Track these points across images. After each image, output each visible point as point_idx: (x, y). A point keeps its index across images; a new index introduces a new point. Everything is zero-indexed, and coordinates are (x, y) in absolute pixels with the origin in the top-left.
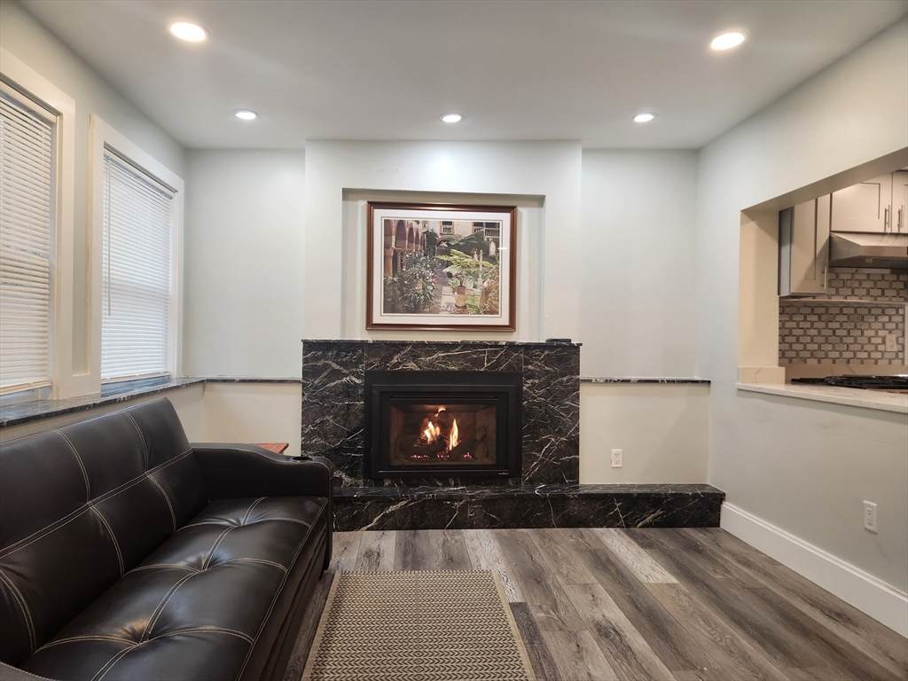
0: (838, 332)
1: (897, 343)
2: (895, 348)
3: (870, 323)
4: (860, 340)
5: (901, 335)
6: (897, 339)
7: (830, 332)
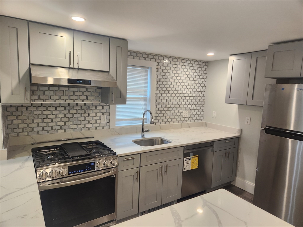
0: (76, 115)
1: (107, 119)
2: (105, 121)
3: (93, 110)
4: (87, 118)
5: (108, 115)
6: (106, 117)
7: (71, 116)
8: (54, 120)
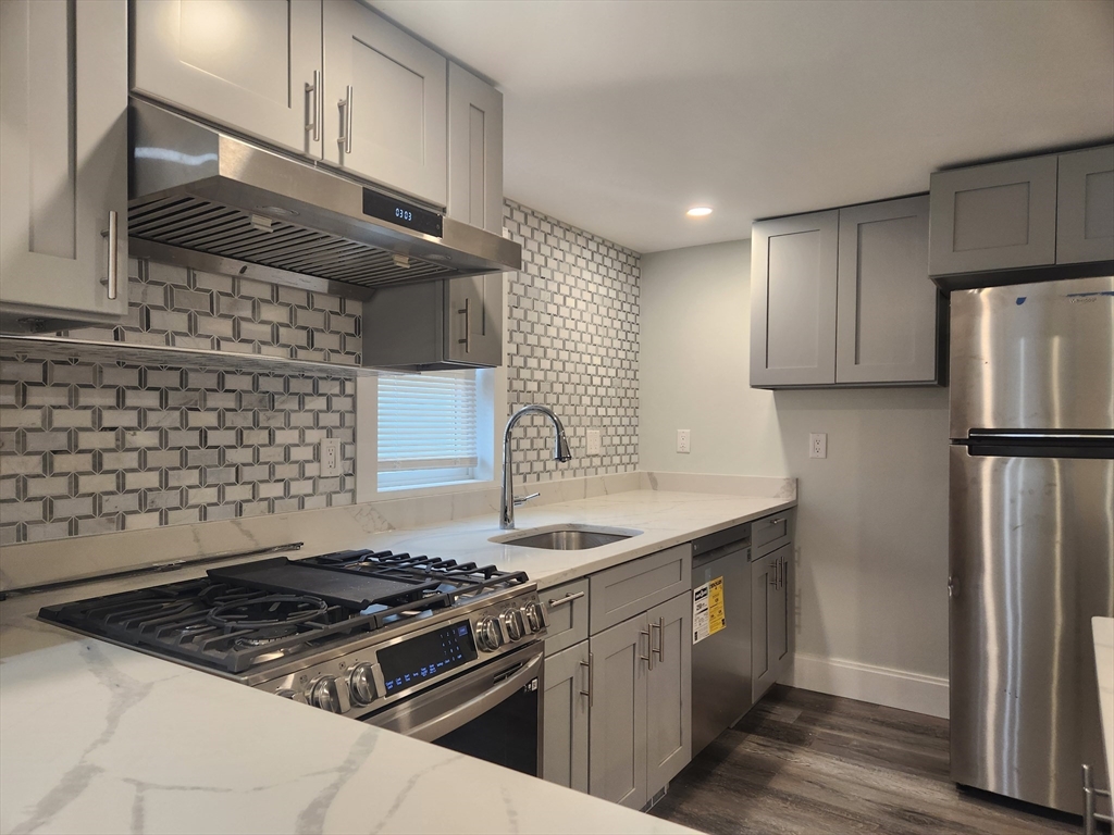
0: (214, 438)
1: (343, 457)
2: (339, 471)
3: (288, 415)
4: (265, 454)
5: (350, 440)
6: (343, 447)
7: (194, 439)
8: (109, 461)
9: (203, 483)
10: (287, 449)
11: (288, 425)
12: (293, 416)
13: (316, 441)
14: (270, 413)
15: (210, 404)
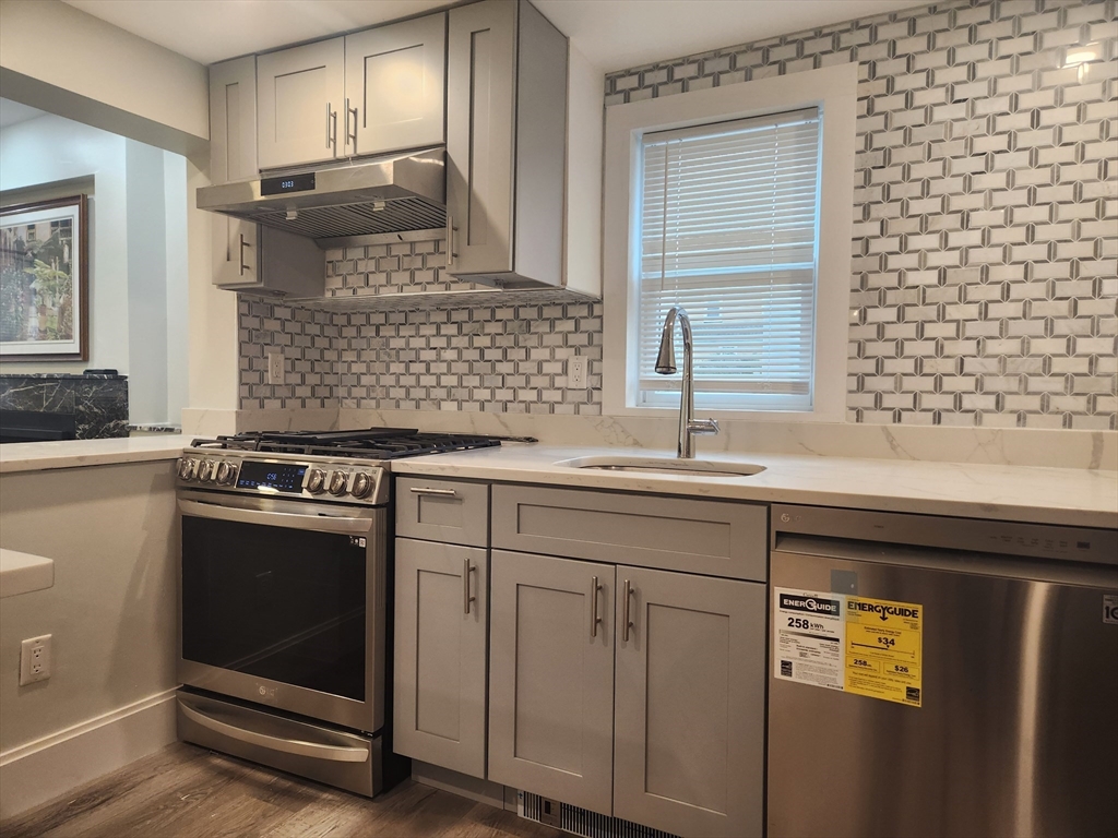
1: (591, 371)
2: (586, 383)
3: (541, 337)
5: (597, 357)
6: (590, 363)
9: (482, 386)
10: (540, 364)
11: (541, 345)
12: (545, 337)
13: (565, 357)
14: (527, 336)
15: (487, 331)
